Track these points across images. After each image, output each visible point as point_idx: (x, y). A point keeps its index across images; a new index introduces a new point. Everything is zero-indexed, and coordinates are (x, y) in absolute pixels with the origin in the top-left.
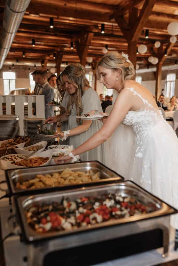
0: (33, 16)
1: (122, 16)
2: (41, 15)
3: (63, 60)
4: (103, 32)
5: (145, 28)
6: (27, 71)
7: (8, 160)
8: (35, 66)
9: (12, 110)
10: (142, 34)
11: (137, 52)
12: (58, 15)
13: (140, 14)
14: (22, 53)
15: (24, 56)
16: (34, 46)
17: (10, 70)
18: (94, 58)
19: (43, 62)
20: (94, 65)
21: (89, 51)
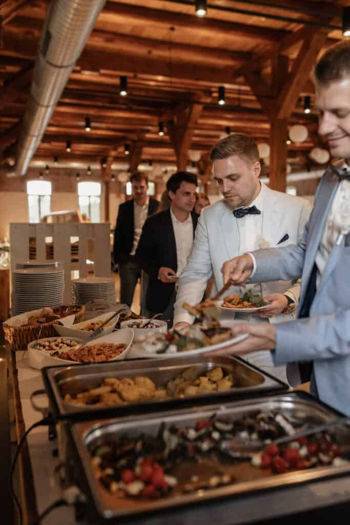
0: (87, 75)
1: (258, 73)
2: (103, 71)
3: (144, 157)
4: (222, 103)
5: (303, 95)
6: (72, 178)
7: (44, 350)
8: (89, 169)
9: (47, 253)
10: (298, 106)
11: (289, 139)
12: (135, 71)
13: (293, 68)
14: (64, 144)
15: (69, 150)
16: (88, 130)
17: (41, 177)
18: (204, 152)
19: (104, 161)
20: (202, 167)
21: (195, 139)
